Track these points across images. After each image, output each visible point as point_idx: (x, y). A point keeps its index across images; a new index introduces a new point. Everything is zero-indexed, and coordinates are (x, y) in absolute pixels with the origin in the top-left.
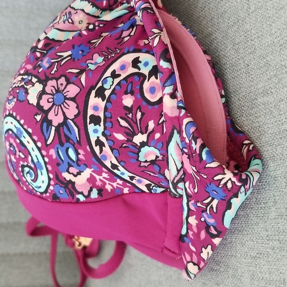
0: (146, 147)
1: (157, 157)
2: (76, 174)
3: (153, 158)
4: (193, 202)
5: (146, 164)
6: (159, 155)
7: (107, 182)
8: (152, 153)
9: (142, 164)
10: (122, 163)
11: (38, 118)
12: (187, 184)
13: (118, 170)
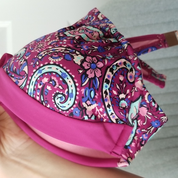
0: (123, 101)
1: (126, 106)
2: (89, 105)
3: (124, 107)
4: (139, 129)
5: (122, 108)
6: (127, 106)
7: (99, 113)
8: (124, 104)
9: (120, 108)
10: (113, 105)
11: (81, 71)
12: (139, 121)
13: (109, 108)
